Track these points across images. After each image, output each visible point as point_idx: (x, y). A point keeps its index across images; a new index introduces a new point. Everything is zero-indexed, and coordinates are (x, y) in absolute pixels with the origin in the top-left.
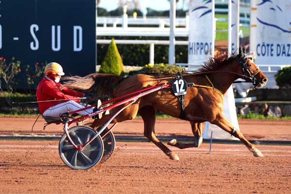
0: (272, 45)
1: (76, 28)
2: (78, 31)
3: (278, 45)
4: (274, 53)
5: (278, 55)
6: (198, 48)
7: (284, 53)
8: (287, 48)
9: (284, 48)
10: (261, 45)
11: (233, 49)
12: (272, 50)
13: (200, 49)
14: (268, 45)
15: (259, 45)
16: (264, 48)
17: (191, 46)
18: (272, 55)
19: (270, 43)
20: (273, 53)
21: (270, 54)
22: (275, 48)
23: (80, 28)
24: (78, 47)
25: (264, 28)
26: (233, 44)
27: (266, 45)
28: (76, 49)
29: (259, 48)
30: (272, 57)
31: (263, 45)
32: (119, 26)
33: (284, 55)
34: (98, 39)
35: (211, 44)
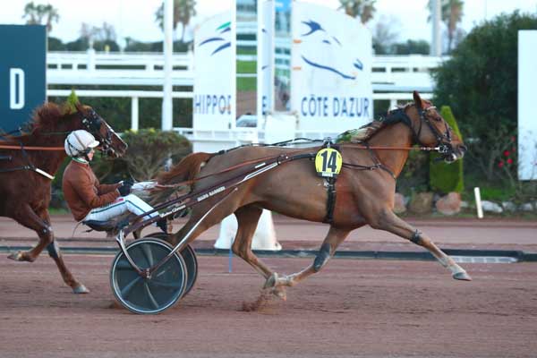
0: (326, 99)
1: (13, 72)
2: (17, 76)
3: (336, 99)
4: (330, 111)
5: (336, 115)
6: (208, 105)
7: (344, 111)
8: (349, 104)
9: (345, 103)
10: (309, 98)
11: (264, 106)
12: (326, 107)
13: (212, 105)
14: (319, 99)
15: (305, 99)
16: (313, 102)
17: (198, 102)
18: (326, 115)
19: (323, 96)
20: (327, 111)
21: (322, 114)
22: (330, 103)
23: (21, 72)
24: (17, 101)
25: (313, 72)
26: (264, 98)
27: (316, 98)
28: (13, 106)
29: (306, 103)
30: (326, 118)
31: (312, 99)
32: (82, 67)
33: (344, 114)
34: (49, 89)
35: (230, 97)
